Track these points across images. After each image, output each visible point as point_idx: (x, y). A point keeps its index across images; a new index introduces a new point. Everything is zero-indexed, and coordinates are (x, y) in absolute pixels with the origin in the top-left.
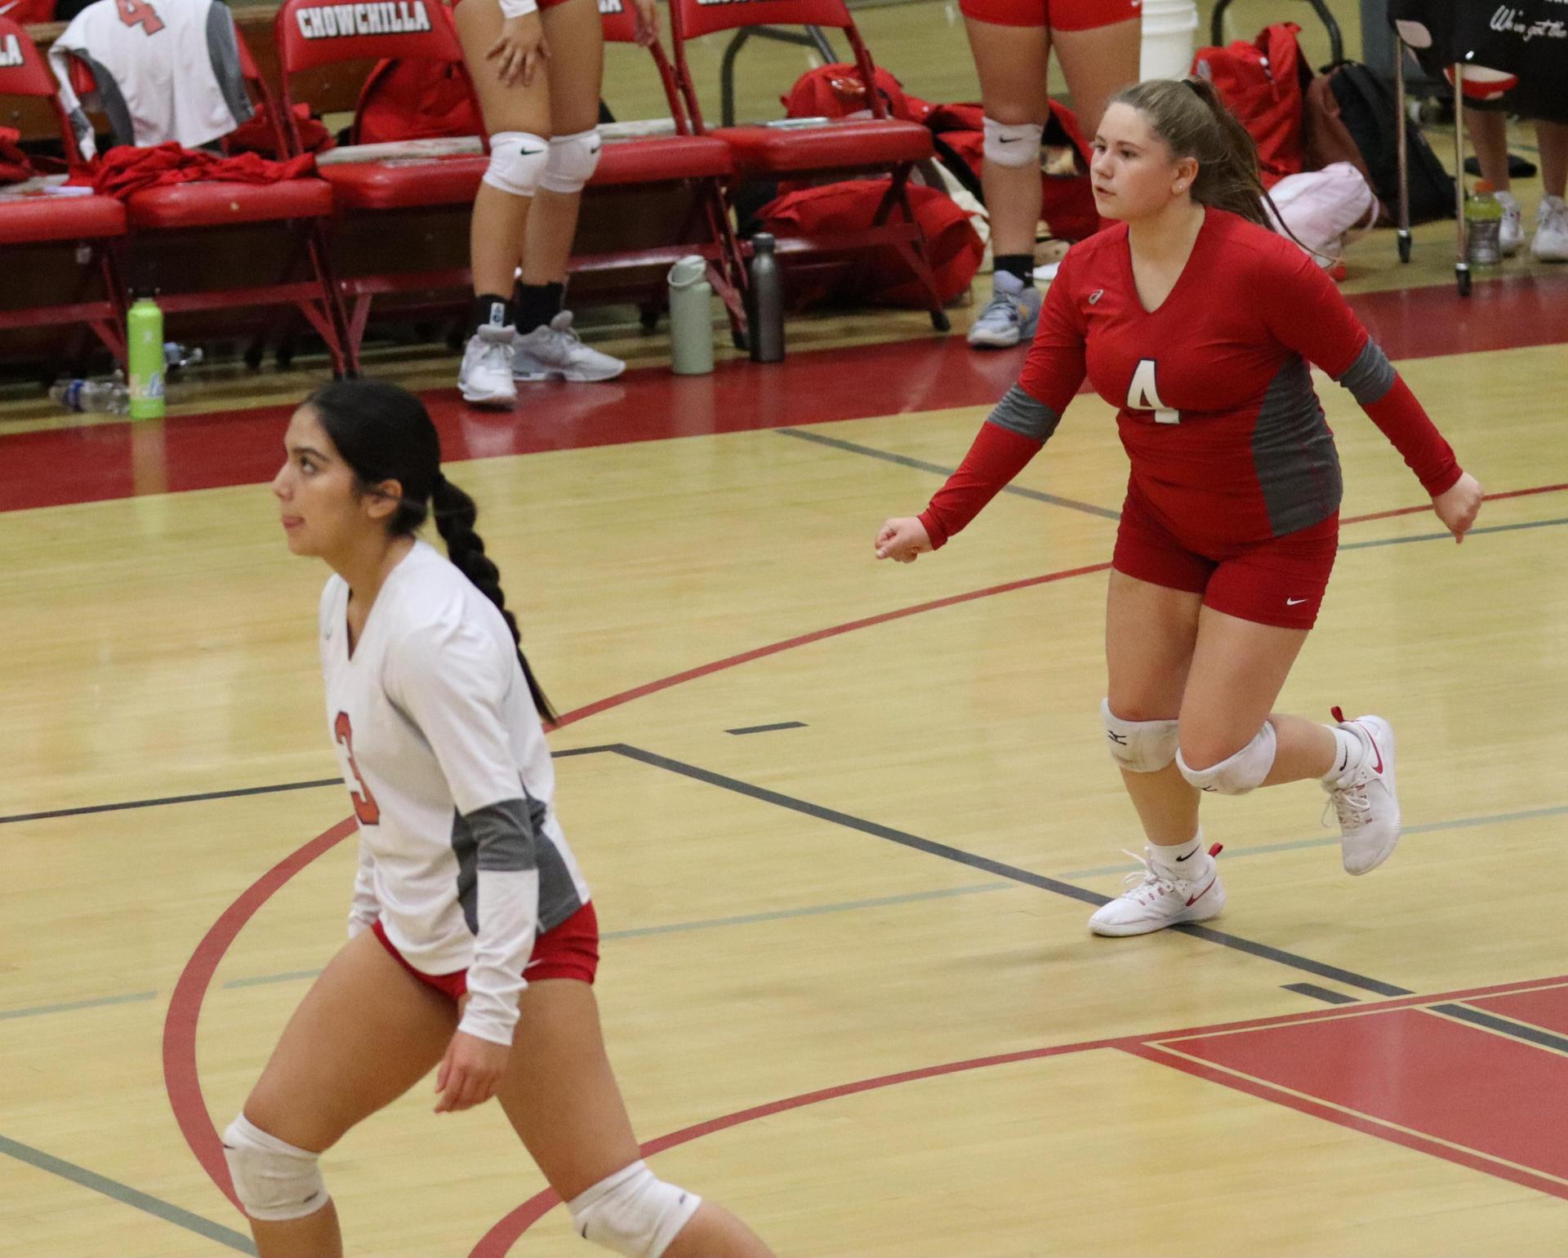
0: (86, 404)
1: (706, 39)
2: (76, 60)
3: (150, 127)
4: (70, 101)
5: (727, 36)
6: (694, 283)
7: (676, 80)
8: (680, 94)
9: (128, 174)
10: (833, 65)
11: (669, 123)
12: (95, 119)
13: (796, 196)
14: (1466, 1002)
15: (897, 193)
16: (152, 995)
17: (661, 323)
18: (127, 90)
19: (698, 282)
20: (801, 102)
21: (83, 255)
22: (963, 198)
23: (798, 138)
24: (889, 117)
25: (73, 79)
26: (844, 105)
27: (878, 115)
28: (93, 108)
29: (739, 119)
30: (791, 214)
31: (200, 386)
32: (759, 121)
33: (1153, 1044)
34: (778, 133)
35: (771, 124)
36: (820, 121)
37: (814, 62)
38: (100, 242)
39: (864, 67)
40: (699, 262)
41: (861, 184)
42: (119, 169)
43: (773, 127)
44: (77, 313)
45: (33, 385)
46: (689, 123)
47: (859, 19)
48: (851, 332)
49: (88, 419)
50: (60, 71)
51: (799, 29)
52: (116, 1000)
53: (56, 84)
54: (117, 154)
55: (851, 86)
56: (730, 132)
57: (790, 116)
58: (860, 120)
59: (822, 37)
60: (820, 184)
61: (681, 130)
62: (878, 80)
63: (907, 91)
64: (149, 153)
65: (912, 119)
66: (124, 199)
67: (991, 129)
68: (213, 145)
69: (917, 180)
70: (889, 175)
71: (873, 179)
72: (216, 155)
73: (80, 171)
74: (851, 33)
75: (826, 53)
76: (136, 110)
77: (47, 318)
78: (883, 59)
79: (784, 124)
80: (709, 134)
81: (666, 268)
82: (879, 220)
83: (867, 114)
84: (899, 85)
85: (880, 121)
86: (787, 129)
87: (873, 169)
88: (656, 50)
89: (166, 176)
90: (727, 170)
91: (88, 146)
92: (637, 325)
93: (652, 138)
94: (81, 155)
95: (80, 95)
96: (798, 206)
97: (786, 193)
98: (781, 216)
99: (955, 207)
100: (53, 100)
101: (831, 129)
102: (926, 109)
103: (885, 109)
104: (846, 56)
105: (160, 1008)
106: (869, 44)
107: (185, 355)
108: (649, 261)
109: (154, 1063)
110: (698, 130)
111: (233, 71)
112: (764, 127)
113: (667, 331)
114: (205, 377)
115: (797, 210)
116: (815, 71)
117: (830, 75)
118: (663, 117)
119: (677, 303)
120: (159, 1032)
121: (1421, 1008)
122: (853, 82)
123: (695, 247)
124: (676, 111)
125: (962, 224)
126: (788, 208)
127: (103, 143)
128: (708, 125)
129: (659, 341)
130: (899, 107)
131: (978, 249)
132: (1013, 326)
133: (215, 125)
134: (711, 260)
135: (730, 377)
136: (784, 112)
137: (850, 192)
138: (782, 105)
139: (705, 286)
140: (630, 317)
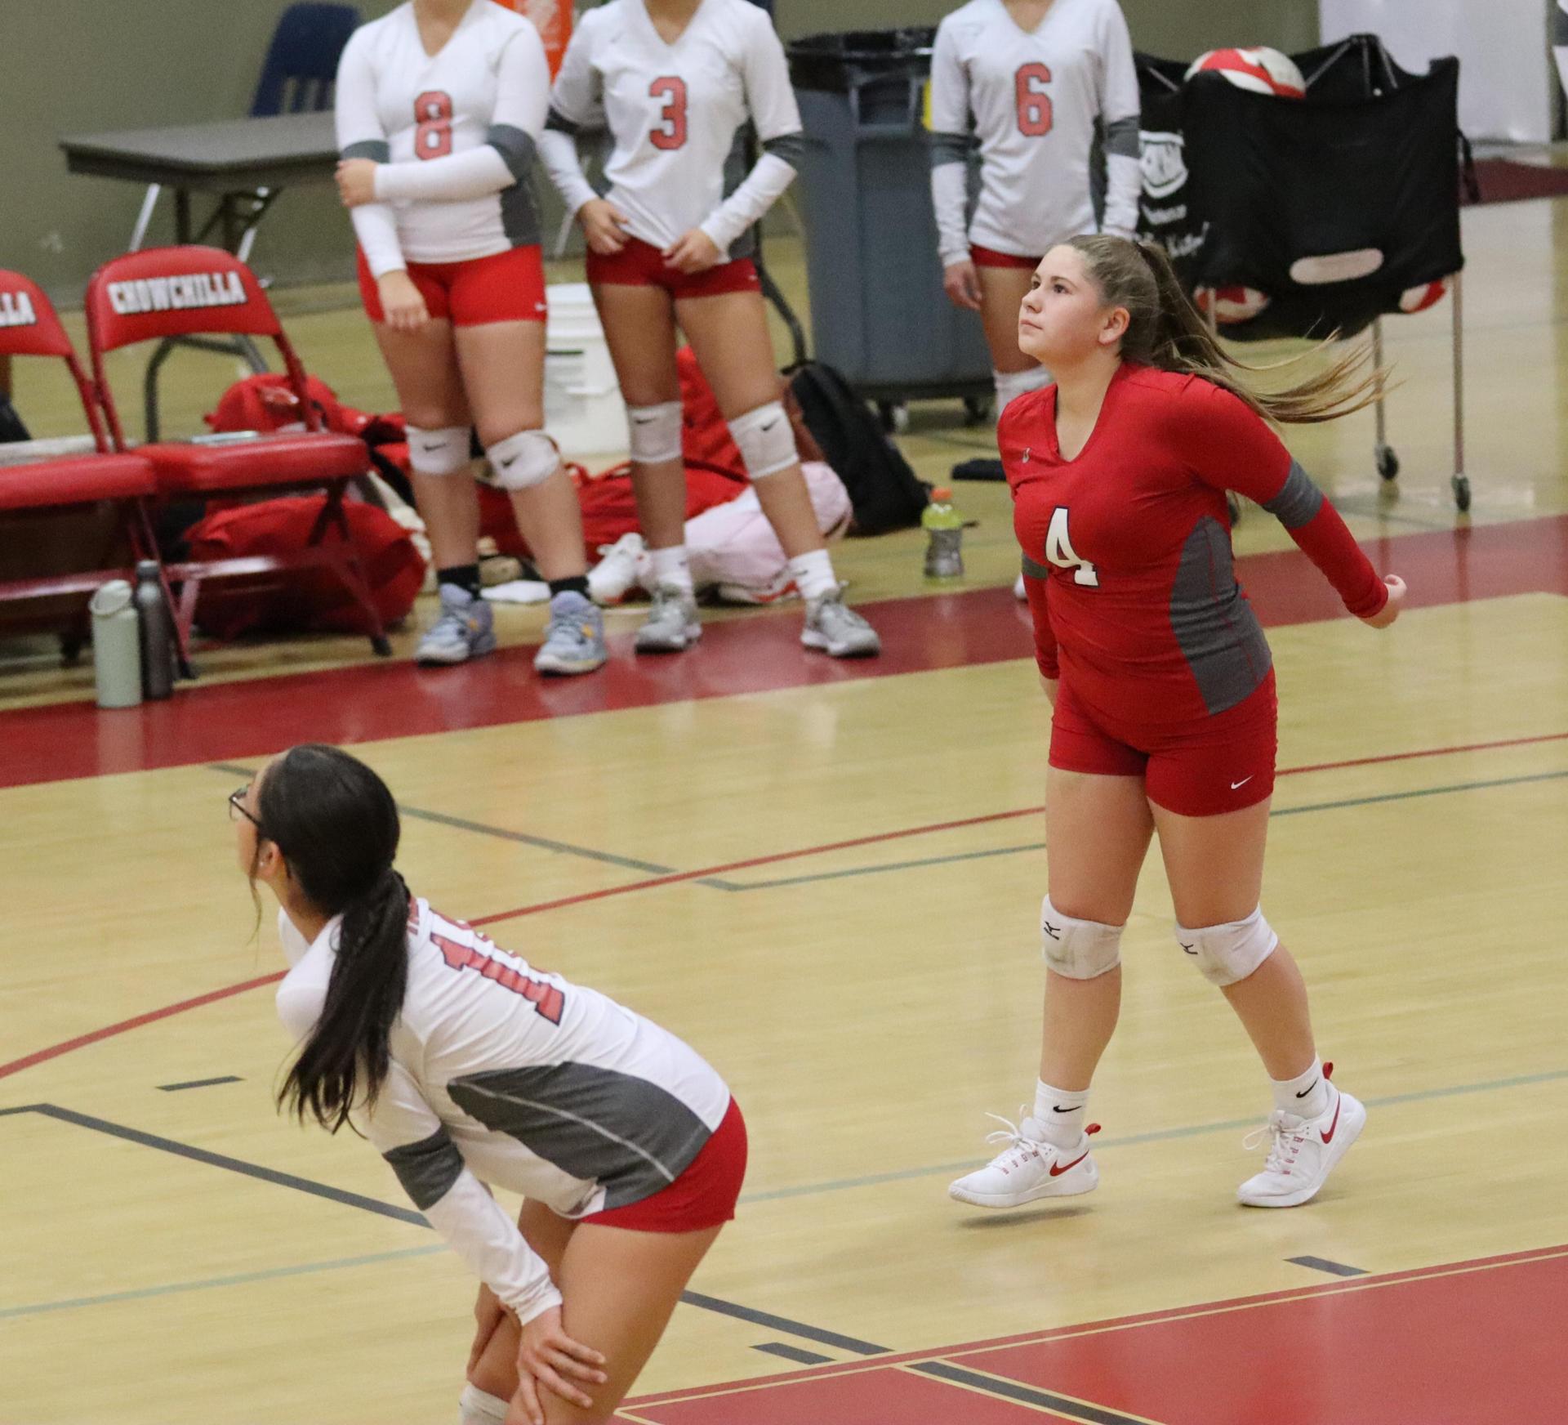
1: (129, 350)
5: (149, 347)
6: (118, 611)
7: (95, 395)
8: (100, 411)
10: (263, 377)
11: (87, 440)
13: (225, 516)
14: (946, 1359)
15: (333, 511)
17: (84, 653)
19: (124, 608)
20: (229, 416)
22: (402, 515)
23: (227, 454)
24: (323, 431)
26: (274, 417)
27: (311, 428)
29: (164, 435)
30: (221, 535)
32: (182, 437)
34: (204, 449)
35: (197, 440)
36: (248, 435)
37: (243, 372)
39: (295, 378)
40: (122, 589)
41: (293, 502)
43: (198, 444)
46: (109, 440)
47: (290, 327)
48: (287, 659)
51: (226, 338)
55: (282, 397)
56: (156, 450)
57: (218, 430)
58: (291, 433)
59: (253, 347)
60: (250, 503)
61: (101, 448)
62: (311, 391)
63: (343, 401)
65: (349, 431)
67: (416, 438)
69: (354, 496)
70: (323, 492)
71: (306, 496)
74: (281, 341)
75: (256, 363)
78: (312, 368)
79: (211, 439)
80: (131, 452)
81: (88, 595)
82: (315, 539)
83: (299, 427)
84: (332, 395)
85: (313, 435)
86: (212, 445)
87: (305, 485)
88: (71, 361)
90: (151, 490)
92: (57, 657)
93: (69, 458)
96: (227, 526)
97: (214, 512)
98: (209, 537)
99: (394, 524)
101: (263, 445)
102: (362, 420)
103: (319, 421)
104: (277, 366)
106: (299, 352)
108: (69, 587)
110: (120, 448)
112: (189, 443)
113: (89, 662)
115: (228, 531)
116: (246, 383)
117: (259, 386)
118: (75, 432)
119: (102, 632)
121: (900, 1366)
122: (283, 391)
123: (118, 571)
124: (95, 428)
125: (402, 542)
126: (218, 528)
128: (129, 442)
129: (79, 674)
130: (335, 421)
131: (419, 568)
132: (461, 641)
134: (135, 587)
135: (159, 710)
136: (210, 428)
137: (283, 510)
138: (208, 419)
139: (131, 614)
140: (50, 648)
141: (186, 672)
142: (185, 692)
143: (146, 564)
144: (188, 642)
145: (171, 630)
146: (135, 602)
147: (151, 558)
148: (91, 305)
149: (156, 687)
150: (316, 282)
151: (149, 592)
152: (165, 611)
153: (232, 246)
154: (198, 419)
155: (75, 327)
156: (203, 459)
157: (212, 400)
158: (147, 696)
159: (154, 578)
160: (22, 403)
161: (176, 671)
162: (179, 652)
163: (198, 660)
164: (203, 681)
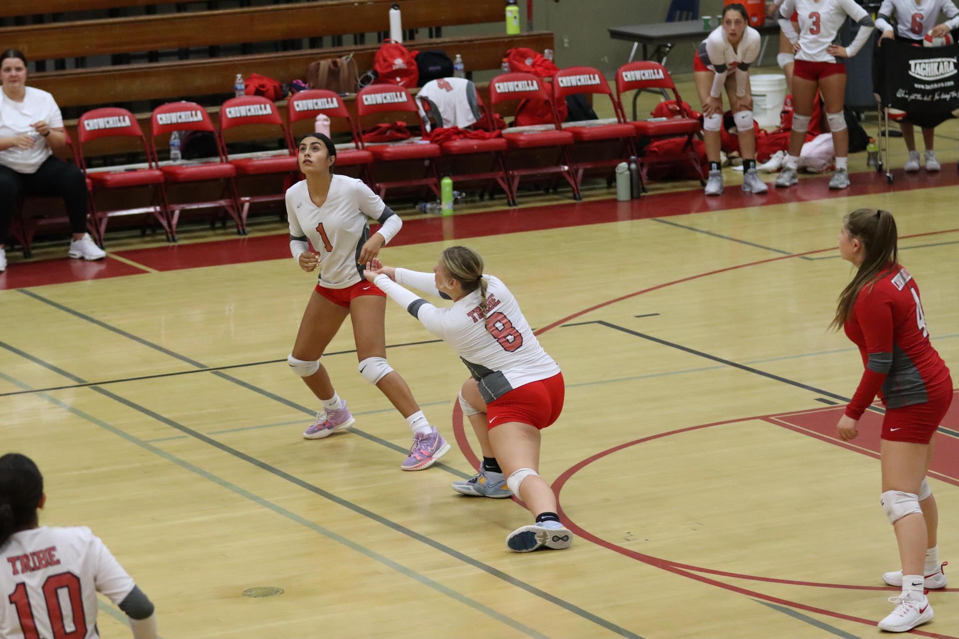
1: (628, 93)
2: (425, 100)
3: (448, 121)
4: (422, 113)
5: (634, 92)
6: (624, 172)
7: (618, 106)
8: (619, 111)
9: (441, 137)
10: (669, 101)
11: (615, 120)
12: (431, 119)
13: (656, 143)
15: (689, 142)
16: (449, 402)
17: (613, 184)
18: (441, 110)
19: (626, 171)
20: (658, 113)
21: (427, 163)
23: (658, 124)
24: (687, 118)
25: (423, 106)
26: (672, 114)
27: (683, 117)
28: (430, 116)
29: (639, 118)
30: (656, 149)
31: (465, 205)
32: (645, 119)
33: (773, 418)
34: (651, 123)
35: (649, 120)
36: (664, 119)
37: (662, 100)
38: (432, 158)
39: (679, 102)
40: (625, 165)
41: (678, 139)
42: (438, 135)
44: (425, 181)
45: (410, 205)
46: (622, 120)
47: (678, 86)
49: (428, 216)
50: (419, 104)
51: (657, 89)
52: (436, 403)
53: (417, 107)
54: (438, 130)
55: (675, 107)
56: (635, 123)
57: (655, 117)
58: (677, 118)
59: (665, 92)
60: (664, 139)
61: (619, 122)
62: (683, 106)
63: (693, 109)
64: (448, 130)
65: (694, 118)
66: (440, 145)
68: (469, 127)
69: (696, 138)
70: (687, 136)
71: (682, 138)
72: (469, 130)
73: (426, 136)
74: (674, 91)
75: (667, 97)
76: (444, 115)
77: (414, 183)
78: (685, 99)
79: (652, 120)
80: (629, 123)
81: (615, 167)
82: (684, 151)
83: (680, 117)
84: (690, 107)
85: (684, 119)
86: (653, 122)
87: (681, 134)
88: (611, 95)
89: (454, 137)
90: (635, 135)
91: (428, 128)
92: (605, 185)
93: (610, 125)
94: (425, 131)
95: (426, 111)
96: (658, 146)
97: (654, 142)
100: (417, 114)
101: (669, 122)
103: (686, 115)
104: (673, 98)
105: (452, 406)
106: (680, 94)
109: (450, 423)
110: (625, 122)
111: (475, 103)
112: (646, 121)
113: (615, 187)
114: (466, 202)
116: (663, 103)
117: (668, 104)
118: (613, 117)
119: (618, 177)
120: (451, 414)
123: (624, 160)
124: (618, 116)
126: (654, 147)
127: (433, 127)
128: (628, 120)
129: (612, 190)
130: (691, 115)
133: (468, 120)
134: (629, 164)
135: (636, 201)
136: (652, 116)
137: (675, 142)
138: (652, 114)
139: (628, 172)
140: (603, 183)
141: (644, 190)
142: (644, 197)
143: (633, 157)
144: (645, 181)
145: (640, 178)
146: (629, 169)
147: (634, 155)
148: (618, 78)
149: (635, 194)
150: (685, 73)
151: (633, 166)
152: (638, 171)
153: (660, 61)
154: (648, 114)
155: (612, 85)
156: (651, 126)
157: (653, 108)
158: (632, 197)
159: (635, 162)
160: (596, 108)
161: (641, 190)
162: (642, 184)
163: (648, 187)
164: (650, 193)
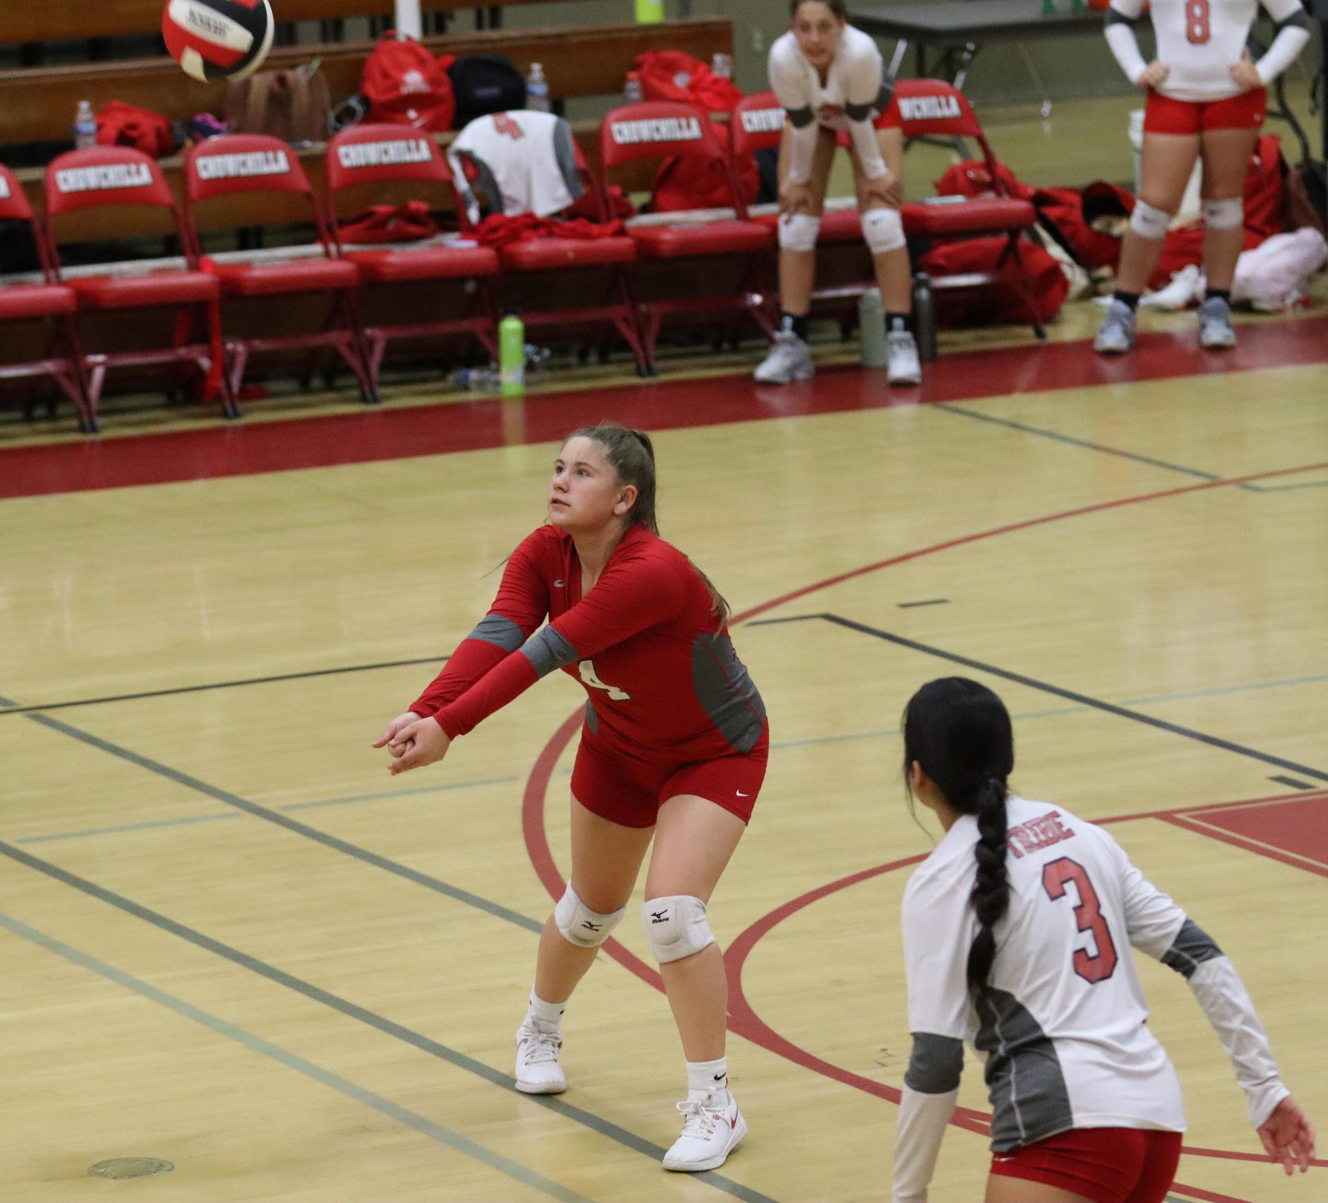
0: (473, 386)
2: (467, 158)
3: (514, 201)
4: (462, 184)
9: (501, 233)
10: (969, 162)
12: (480, 197)
13: (944, 249)
15: (1012, 248)
16: (514, 778)
17: (854, 333)
18: (500, 177)
21: (470, 287)
22: (1055, 251)
23: (947, 210)
24: (1006, 197)
25: (464, 169)
26: (974, 189)
27: (999, 194)
28: (477, 189)
30: (941, 261)
31: (547, 374)
33: (1181, 816)
34: (934, 207)
36: (959, 199)
37: (955, 159)
38: (482, 277)
39: (989, 163)
41: (987, 241)
42: (494, 230)
43: (930, 203)
44: (465, 325)
45: (436, 373)
47: (988, 132)
48: (982, 339)
49: (473, 396)
50: (455, 165)
51: (945, 138)
52: (489, 782)
53: (451, 172)
54: (493, 220)
55: (981, 175)
57: (942, 194)
58: (987, 198)
59: (963, 144)
60: (959, 242)
62: (999, 171)
63: (1019, 179)
64: (514, 220)
65: (1024, 198)
66: (499, 250)
68: (558, 214)
69: (1025, 239)
70: (1006, 235)
71: (995, 238)
72: (558, 220)
73: (468, 230)
74: (981, 141)
75: (964, 154)
76: (507, 190)
77: (447, 328)
78: (1003, 158)
79: (938, 200)
82: (1000, 265)
83: (990, 195)
84: (1013, 175)
85: (1000, 199)
86: (939, 204)
87: (995, 231)
89: (525, 234)
91: (473, 214)
92: (838, 335)
94: (468, 220)
95: (470, 180)
96: (946, 256)
97: (938, 246)
98: (937, 261)
99: (1050, 258)
100: (450, 185)
101: (969, 205)
102: (1031, 191)
103: (1004, 191)
104: (978, 156)
105: (521, 787)
106: (993, 147)
107: (538, 353)
108: (846, 292)
109: (517, 823)
111: (570, 164)
113: (858, 339)
114: (550, 368)
115: (945, 259)
116: (957, 167)
117: (966, 169)
119: (865, 321)
120: (519, 803)
122: (982, 173)
125: (1054, 270)
126: (939, 257)
127: (484, 212)
129: (853, 346)
130: (1013, 190)
131: (1066, 286)
133: (556, 200)
136: (936, 193)
137: (980, 246)
138: (935, 188)
140: (833, 330)
153: (951, 79)
156: (933, 213)
157: (937, 175)
